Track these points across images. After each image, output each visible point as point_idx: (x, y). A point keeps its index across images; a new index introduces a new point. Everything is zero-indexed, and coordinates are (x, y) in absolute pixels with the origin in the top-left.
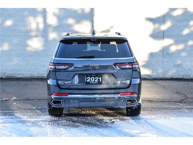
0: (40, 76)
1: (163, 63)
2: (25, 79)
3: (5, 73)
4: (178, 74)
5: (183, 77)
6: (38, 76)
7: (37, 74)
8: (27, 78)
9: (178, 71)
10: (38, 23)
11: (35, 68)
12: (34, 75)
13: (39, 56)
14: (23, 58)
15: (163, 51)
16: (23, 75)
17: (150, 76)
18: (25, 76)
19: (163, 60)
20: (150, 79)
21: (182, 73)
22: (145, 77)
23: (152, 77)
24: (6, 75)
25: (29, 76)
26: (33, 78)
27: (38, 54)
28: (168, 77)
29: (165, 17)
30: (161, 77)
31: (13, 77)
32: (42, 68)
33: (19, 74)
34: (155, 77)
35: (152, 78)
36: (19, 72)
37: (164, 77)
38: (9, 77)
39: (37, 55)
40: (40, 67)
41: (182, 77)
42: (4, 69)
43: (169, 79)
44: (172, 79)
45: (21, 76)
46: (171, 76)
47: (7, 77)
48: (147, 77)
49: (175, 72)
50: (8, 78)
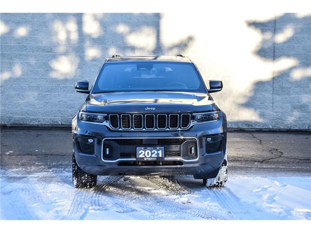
0: (67, 123)
1: (273, 103)
2: (42, 127)
3: (10, 118)
4: (299, 122)
5: (309, 127)
6: (64, 123)
7: (62, 120)
8: (46, 126)
9: (299, 118)
10: (68, 32)
11: (59, 110)
12: (57, 122)
13: (64, 91)
14: (40, 94)
15: (273, 83)
16: (39, 121)
17: (252, 126)
18: (43, 122)
19: (273, 99)
20: (251, 130)
21: (308, 122)
22: (243, 127)
23: (254, 127)
24: (12, 121)
25: (49, 123)
26: (55, 126)
27: (64, 87)
28: (282, 127)
29: (277, 24)
30: (271, 127)
31: (22, 124)
32: (70, 110)
33: (33, 119)
34: (259, 127)
35: (254, 130)
36: (32, 117)
37: (276, 128)
38: (16, 124)
39: (61, 89)
40: (67, 108)
41: (307, 128)
42: (9, 111)
43: (284, 132)
44: (289, 131)
45: (36, 123)
46: (288, 127)
47: (13, 124)
48: (246, 127)
49: (295, 119)
50: (15, 127)
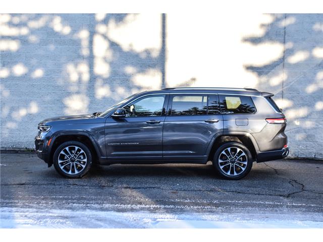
4: (306, 151)
9: (306, 147)
21: (314, 151)
41: (314, 157)
44: (297, 159)
